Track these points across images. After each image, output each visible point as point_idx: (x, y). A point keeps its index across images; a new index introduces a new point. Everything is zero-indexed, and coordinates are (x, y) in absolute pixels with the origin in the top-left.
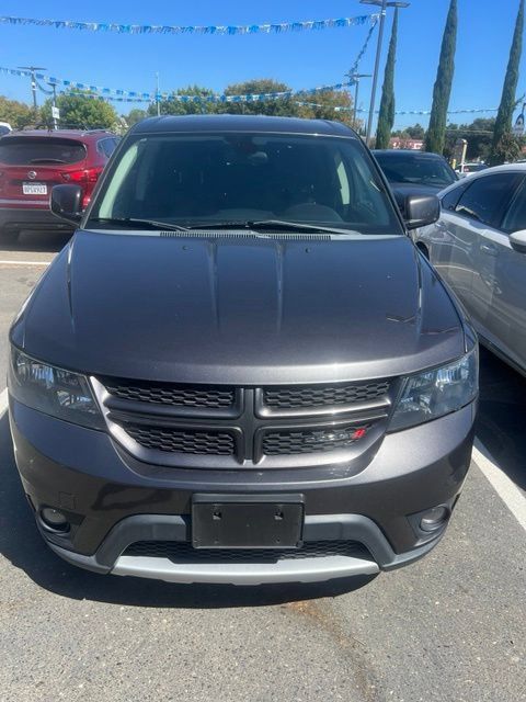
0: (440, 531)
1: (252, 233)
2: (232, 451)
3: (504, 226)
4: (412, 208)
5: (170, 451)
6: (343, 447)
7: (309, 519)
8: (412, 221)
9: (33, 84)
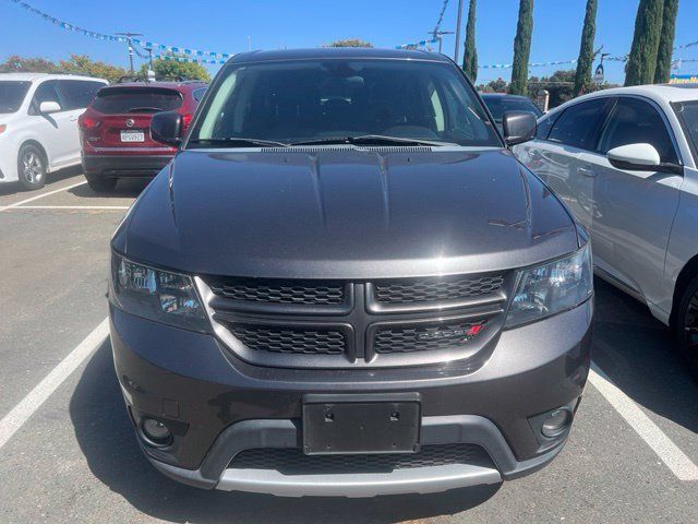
0: (562, 438)
1: (353, 146)
2: (342, 349)
3: (599, 149)
4: (509, 126)
5: (279, 352)
6: (458, 344)
7: (427, 421)
8: (510, 138)
9: (130, 49)
